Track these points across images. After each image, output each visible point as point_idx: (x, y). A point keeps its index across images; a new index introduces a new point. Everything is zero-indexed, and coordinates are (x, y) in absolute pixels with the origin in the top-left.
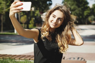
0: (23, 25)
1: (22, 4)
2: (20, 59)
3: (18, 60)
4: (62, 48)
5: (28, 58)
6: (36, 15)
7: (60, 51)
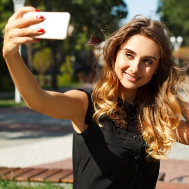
0: (41, 77)
1: (42, 17)
2: (31, 179)
3: (24, 184)
4: (153, 145)
5: (56, 178)
6: (78, 47)
7: (150, 153)
